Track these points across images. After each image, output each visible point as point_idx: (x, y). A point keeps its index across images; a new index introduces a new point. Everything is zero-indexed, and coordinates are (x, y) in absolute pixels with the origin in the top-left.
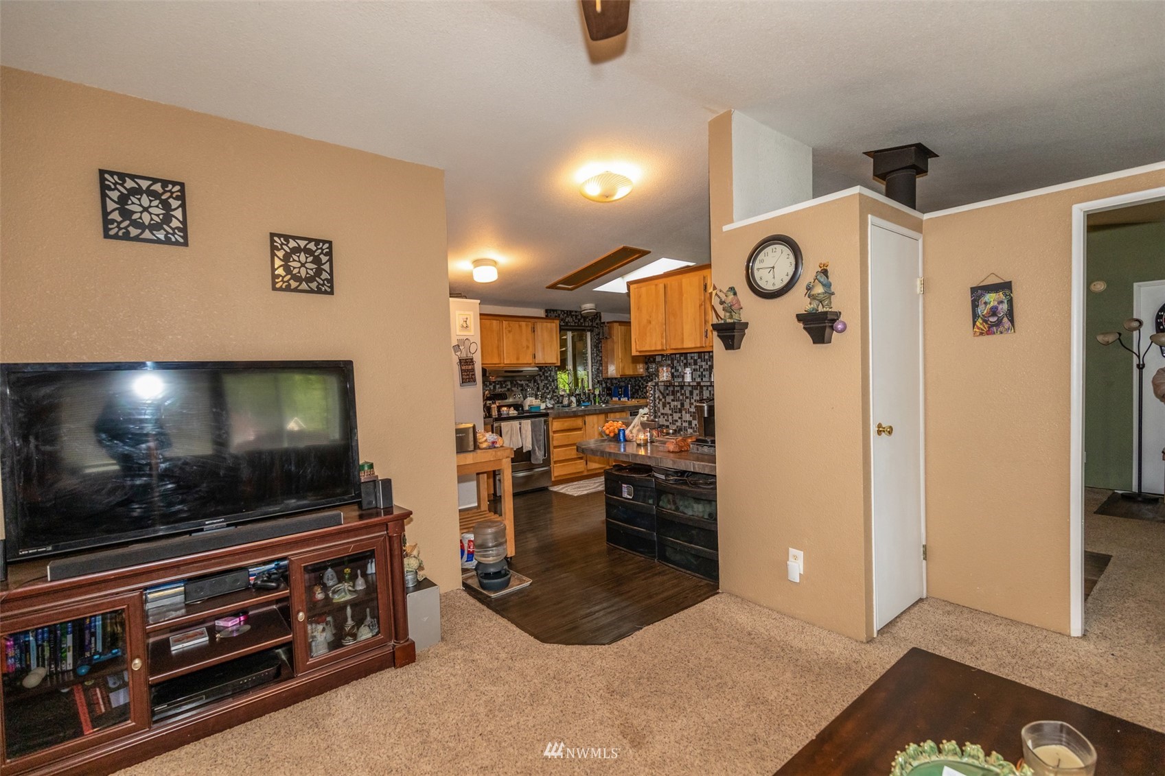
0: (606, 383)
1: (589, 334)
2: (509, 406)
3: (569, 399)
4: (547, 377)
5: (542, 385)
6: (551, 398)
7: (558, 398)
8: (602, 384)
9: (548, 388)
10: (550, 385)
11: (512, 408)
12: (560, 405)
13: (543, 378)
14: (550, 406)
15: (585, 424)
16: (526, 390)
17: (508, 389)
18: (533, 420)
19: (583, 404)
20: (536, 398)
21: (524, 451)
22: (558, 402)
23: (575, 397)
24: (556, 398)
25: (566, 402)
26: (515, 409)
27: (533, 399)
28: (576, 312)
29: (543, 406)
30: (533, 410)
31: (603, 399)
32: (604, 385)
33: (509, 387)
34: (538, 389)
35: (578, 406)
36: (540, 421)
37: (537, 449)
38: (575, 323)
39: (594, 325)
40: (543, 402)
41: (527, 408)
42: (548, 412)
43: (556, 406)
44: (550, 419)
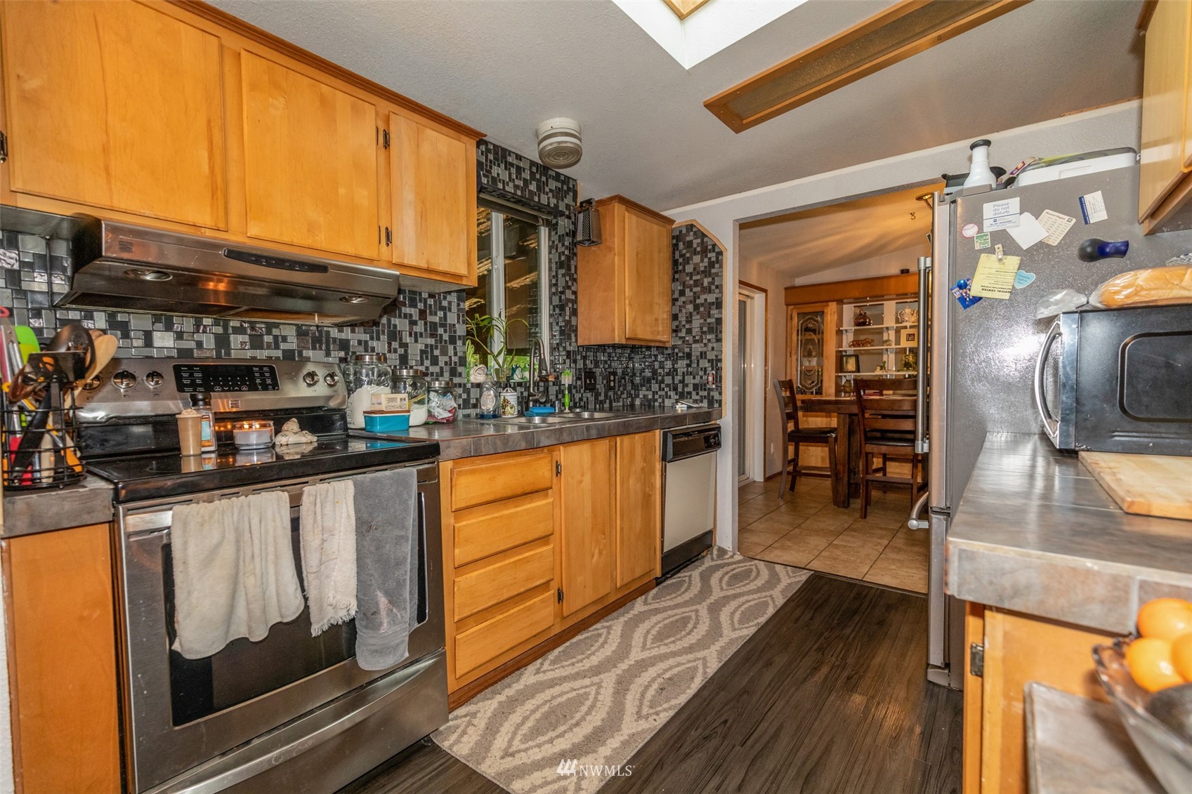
0: (584, 358)
1: (544, 232)
2: (278, 418)
3: (497, 396)
4: (434, 325)
5: (415, 350)
6: (446, 391)
7: (467, 391)
8: (575, 361)
9: (435, 361)
10: (444, 352)
11: (293, 425)
12: (473, 412)
13: (419, 328)
14: (442, 414)
15: (558, 473)
16: (359, 358)
17: (289, 355)
18: (368, 477)
19: (537, 410)
20: (395, 389)
21: (316, 630)
22: (466, 404)
23: (514, 389)
24: (460, 390)
25: (488, 404)
26: (303, 427)
27: (384, 393)
28: (519, 157)
29: (418, 415)
30: (378, 429)
31: (577, 396)
32: (580, 364)
33: (292, 343)
34: (404, 360)
35: (521, 414)
36: (403, 482)
37: (383, 601)
38: (516, 187)
39: (562, 207)
40: (421, 402)
41: (358, 421)
42: (437, 436)
43: (461, 413)
44: (445, 467)
